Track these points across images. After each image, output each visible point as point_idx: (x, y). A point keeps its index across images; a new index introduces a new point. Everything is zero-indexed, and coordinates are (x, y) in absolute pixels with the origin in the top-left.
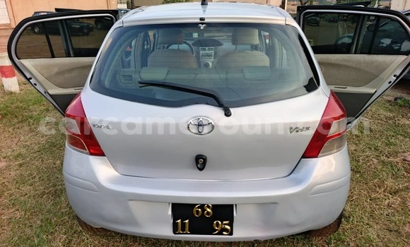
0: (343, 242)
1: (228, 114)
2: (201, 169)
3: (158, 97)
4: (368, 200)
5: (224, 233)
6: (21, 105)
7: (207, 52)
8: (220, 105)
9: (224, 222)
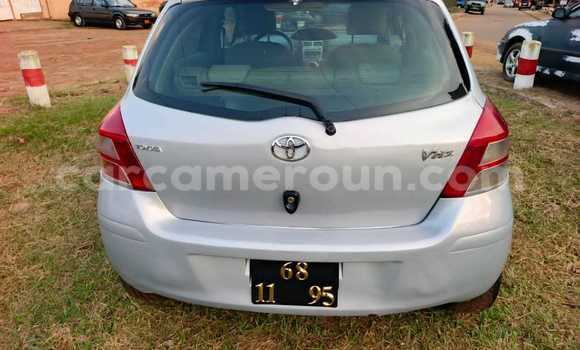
0: (502, 321)
1: (330, 131)
2: (291, 212)
3: (231, 106)
4: (542, 263)
5: (325, 303)
6: (52, 124)
7: (312, 47)
8: (319, 117)
9: (326, 288)
